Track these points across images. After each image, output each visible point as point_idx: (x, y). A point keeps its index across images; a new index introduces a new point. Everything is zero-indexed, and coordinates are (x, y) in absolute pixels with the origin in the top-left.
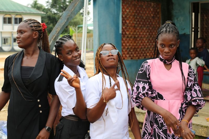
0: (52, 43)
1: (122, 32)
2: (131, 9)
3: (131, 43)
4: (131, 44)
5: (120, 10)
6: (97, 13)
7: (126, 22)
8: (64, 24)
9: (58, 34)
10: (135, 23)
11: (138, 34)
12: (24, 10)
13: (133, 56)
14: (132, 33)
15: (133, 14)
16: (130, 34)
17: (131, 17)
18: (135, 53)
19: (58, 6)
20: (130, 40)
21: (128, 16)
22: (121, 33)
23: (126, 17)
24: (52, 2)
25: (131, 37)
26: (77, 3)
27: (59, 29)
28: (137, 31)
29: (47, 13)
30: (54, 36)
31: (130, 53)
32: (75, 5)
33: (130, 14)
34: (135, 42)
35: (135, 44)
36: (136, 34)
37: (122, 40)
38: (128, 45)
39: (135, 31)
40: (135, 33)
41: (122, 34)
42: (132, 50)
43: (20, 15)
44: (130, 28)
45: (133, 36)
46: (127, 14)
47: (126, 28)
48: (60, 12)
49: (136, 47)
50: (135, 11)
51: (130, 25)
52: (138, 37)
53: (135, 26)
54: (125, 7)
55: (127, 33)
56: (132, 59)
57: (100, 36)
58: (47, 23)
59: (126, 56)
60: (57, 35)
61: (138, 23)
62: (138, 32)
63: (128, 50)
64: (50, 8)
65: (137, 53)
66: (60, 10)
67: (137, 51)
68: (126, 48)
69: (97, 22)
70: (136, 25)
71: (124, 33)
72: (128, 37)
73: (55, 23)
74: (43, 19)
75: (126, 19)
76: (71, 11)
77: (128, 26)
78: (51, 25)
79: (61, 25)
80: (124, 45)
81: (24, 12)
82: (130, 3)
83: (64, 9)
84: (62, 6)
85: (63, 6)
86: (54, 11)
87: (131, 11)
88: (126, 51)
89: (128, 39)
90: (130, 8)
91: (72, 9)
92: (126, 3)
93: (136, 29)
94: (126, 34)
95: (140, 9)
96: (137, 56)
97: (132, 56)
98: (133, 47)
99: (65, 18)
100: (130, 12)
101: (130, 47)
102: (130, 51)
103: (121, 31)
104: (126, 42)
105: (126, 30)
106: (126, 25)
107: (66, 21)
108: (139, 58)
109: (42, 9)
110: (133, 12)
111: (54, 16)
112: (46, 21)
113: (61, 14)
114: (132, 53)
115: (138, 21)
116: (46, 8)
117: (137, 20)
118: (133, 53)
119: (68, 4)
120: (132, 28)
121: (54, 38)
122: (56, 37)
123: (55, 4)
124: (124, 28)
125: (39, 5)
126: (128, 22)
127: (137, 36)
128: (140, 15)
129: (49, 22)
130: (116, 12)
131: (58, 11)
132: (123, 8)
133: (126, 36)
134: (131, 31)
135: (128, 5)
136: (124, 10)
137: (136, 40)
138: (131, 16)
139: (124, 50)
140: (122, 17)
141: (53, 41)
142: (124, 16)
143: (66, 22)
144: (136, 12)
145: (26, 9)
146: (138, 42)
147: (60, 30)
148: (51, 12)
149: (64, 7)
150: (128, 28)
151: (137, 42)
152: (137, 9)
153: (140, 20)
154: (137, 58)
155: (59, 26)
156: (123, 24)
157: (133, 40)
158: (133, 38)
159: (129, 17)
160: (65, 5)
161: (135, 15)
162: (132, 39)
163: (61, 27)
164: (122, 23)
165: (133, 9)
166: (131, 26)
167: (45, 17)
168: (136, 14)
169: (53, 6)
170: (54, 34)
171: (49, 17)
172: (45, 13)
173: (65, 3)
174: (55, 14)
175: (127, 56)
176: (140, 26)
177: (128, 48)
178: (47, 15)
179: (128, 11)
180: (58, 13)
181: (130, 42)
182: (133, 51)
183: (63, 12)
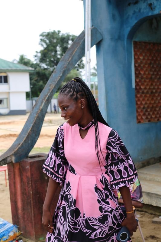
0: (44, 106)
1: (136, 86)
2: (146, 55)
3: (148, 100)
4: (148, 102)
5: (131, 57)
6: (102, 62)
7: (140, 73)
8: (59, 79)
9: (52, 93)
10: (152, 73)
11: (156, 87)
12: (10, 67)
13: (151, 117)
14: (148, 87)
15: (149, 62)
16: (145, 88)
17: (147, 66)
18: (153, 114)
19: (48, 60)
20: (145, 96)
21: (142, 65)
22: (134, 88)
23: (139, 66)
24: (41, 56)
25: (147, 92)
26: (76, 50)
27: (52, 87)
28: (154, 84)
29: (35, 68)
30: (46, 96)
31: (147, 113)
32: (72, 52)
33: (144, 62)
34: (152, 99)
35: (153, 102)
36: (154, 88)
37: (136, 97)
38: (143, 103)
39: (152, 84)
40: (152, 87)
41: (136, 89)
42: (149, 110)
43: (5, 72)
44: (145, 81)
45: (150, 91)
46: (141, 63)
47: (140, 81)
48: (51, 67)
49: (155, 105)
50: (150, 58)
51: (145, 76)
52: (156, 92)
53: (151, 78)
54: (138, 54)
55: (142, 87)
56: (149, 121)
57: (107, 93)
58: (36, 81)
59: (142, 118)
60: (50, 94)
61: (155, 73)
62: (156, 85)
63: (144, 110)
64: (38, 62)
65: (156, 113)
66: (51, 64)
67: (155, 110)
68: (142, 107)
69: (103, 75)
70: (153, 77)
71: (138, 88)
72: (143, 93)
73: (45, 80)
74: (31, 76)
75: (139, 69)
76: (68, 61)
77: (142, 78)
78: (41, 83)
79: (55, 81)
80: (139, 103)
81: (10, 69)
82: (143, 47)
83: (54, 63)
84: (52, 59)
85: (54, 59)
86: (44, 66)
87: (146, 58)
88: (142, 111)
89: (143, 95)
90: (144, 54)
91: (69, 59)
92: (138, 47)
93: (153, 81)
94: (140, 88)
95: (156, 55)
96: (156, 117)
97: (149, 117)
98: (151, 106)
99: (61, 71)
100: (144, 59)
101: (146, 106)
102: (146, 111)
103: (134, 86)
104: (141, 99)
105: (140, 84)
106: (140, 76)
107: (61, 75)
108: (158, 120)
109: (29, 64)
110: (148, 59)
111: (43, 71)
112: (35, 77)
113: (51, 69)
114: (149, 114)
115: (155, 71)
116: (35, 63)
117: (153, 70)
118: (151, 113)
119: (59, 57)
120: (148, 80)
121: (46, 99)
122: (49, 97)
123: (44, 58)
124: (138, 80)
125: (26, 60)
126: (142, 73)
127: (154, 91)
128: (157, 63)
129: (39, 79)
130: (127, 60)
131: (49, 66)
132: (135, 54)
133: (141, 91)
134: (147, 85)
135: (141, 50)
136: (136, 57)
137: (154, 96)
138: (146, 64)
139: (139, 110)
140: (135, 66)
141: (45, 103)
142: (137, 65)
143: (61, 77)
144: (152, 60)
145: (11, 65)
146: (157, 99)
147: (54, 87)
148: (40, 67)
149: (55, 61)
150: (143, 80)
151: (155, 98)
152: (153, 55)
153: (157, 70)
154: (156, 119)
155: (53, 83)
156: (137, 76)
157: (150, 96)
158: (150, 93)
159: (144, 66)
160: (56, 59)
161: (151, 63)
162: (148, 95)
163: (56, 84)
164: (136, 74)
165: (148, 55)
166: (147, 78)
167: (34, 73)
168: (153, 62)
169: (42, 60)
170: (47, 94)
171: (38, 74)
172: (33, 69)
173: (56, 56)
174: (45, 69)
175: (144, 117)
176: (158, 77)
177: (144, 108)
178: (35, 71)
179: (141, 58)
180: (48, 69)
181: (146, 99)
182: (151, 110)
183: (53, 66)
